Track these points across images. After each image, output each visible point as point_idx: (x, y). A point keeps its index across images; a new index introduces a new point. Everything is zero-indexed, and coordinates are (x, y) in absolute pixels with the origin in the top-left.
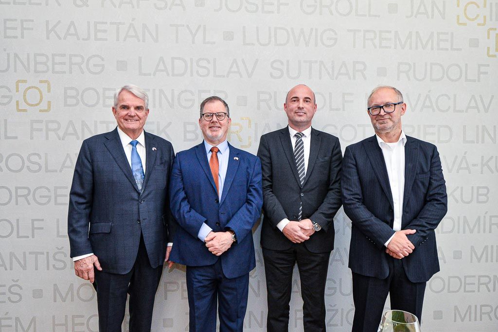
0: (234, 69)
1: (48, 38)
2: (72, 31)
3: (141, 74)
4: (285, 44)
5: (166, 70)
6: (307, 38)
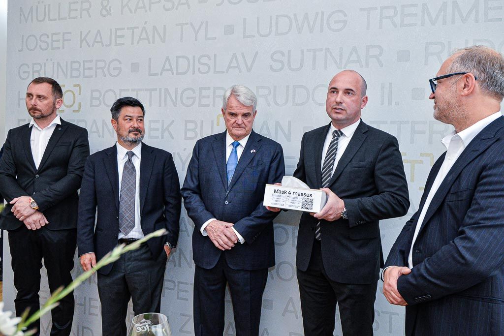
1: (81, 46)
3: (150, 74)
4: (287, 33)
5: (171, 70)
6: (311, 23)
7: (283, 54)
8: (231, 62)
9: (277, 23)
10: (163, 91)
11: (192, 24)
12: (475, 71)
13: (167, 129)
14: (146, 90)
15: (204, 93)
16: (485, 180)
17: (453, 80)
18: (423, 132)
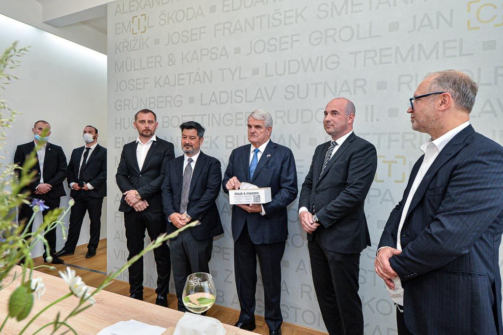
0: (259, 95)
1: (155, 87)
2: (167, 81)
3: (202, 105)
4: (296, 72)
5: (216, 101)
6: (314, 65)
7: (294, 88)
8: (257, 94)
9: (289, 66)
10: (211, 116)
11: (230, 69)
12: (451, 90)
13: (214, 142)
14: (200, 115)
15: (239, 116)
16: (456, 177)
17: (431, 98)
18: (397, 141)
